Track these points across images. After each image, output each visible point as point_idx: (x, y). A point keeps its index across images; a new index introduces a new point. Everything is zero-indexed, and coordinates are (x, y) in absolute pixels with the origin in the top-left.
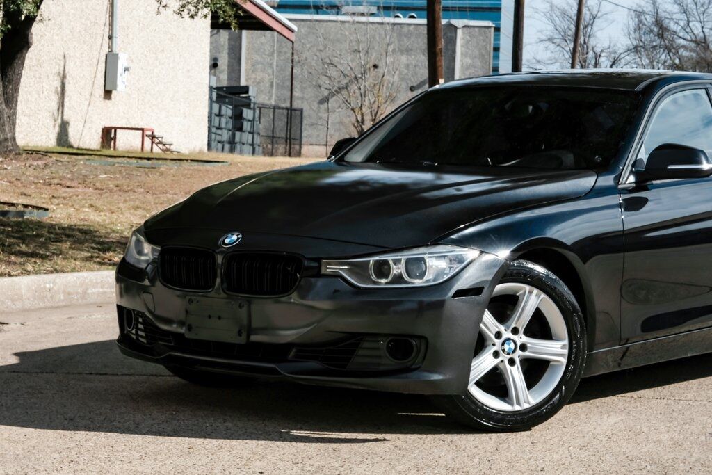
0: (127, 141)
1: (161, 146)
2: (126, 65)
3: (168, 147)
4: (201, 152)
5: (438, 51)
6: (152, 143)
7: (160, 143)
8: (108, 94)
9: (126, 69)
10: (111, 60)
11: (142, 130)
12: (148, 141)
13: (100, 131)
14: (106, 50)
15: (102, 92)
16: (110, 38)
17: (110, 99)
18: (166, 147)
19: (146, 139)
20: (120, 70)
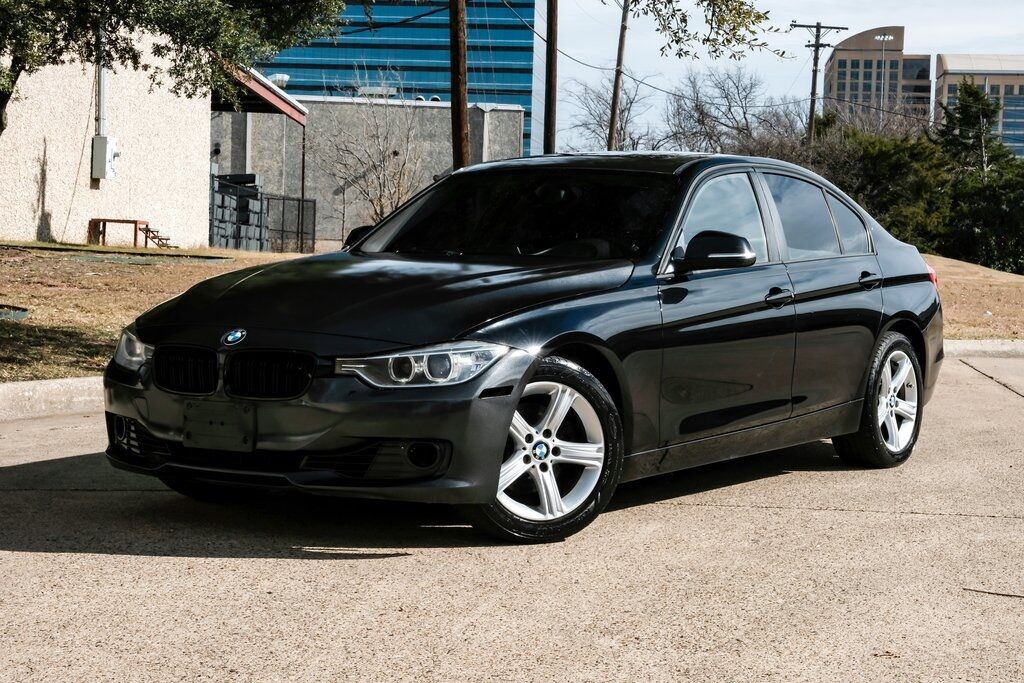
0: (118, 236)
2: (116, 150)
3: (164, 241)
4: (202, 247)
5: (464, 136)
6: (146, 237)
7: (155, 237)
8: (95, 183)
9: (116, 155)
10: (98, 144)
11: (135, 222)
12: (141, 236)
13: (87, 224)
14: (92, 133)
15: (89, 182)
16: (97, 119)
17: (98, 188)
18: (162, 242)
19: (139, 232)
20: (109, 156)
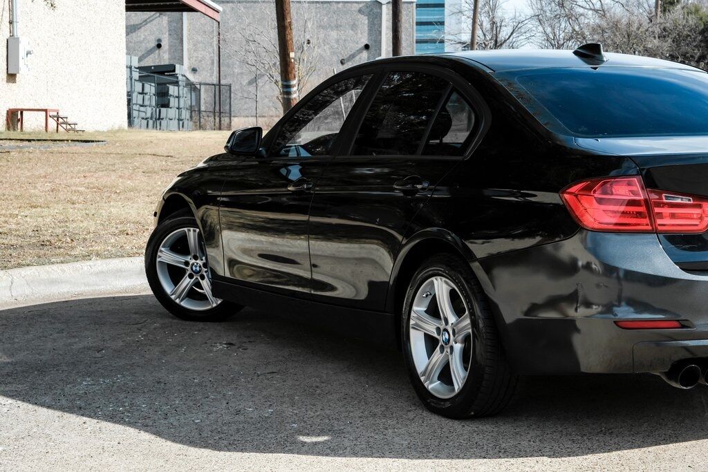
0: (32, 123)
1: (64, 126)
2: (28, 49)
3: (73, 126)
6: (58, 124)
7: (65, 123)
8: (11, 77)
9: (28, 53)
10: (11, 45)
11: (46, 111)
12: (52, 124)
13: (5, 114)
14: (8, 35)
15: (5, 76)
16: (11, 23)
17: (14, 81)
18: (71, 128)
19: (50, 120)
20: (22, 53)
